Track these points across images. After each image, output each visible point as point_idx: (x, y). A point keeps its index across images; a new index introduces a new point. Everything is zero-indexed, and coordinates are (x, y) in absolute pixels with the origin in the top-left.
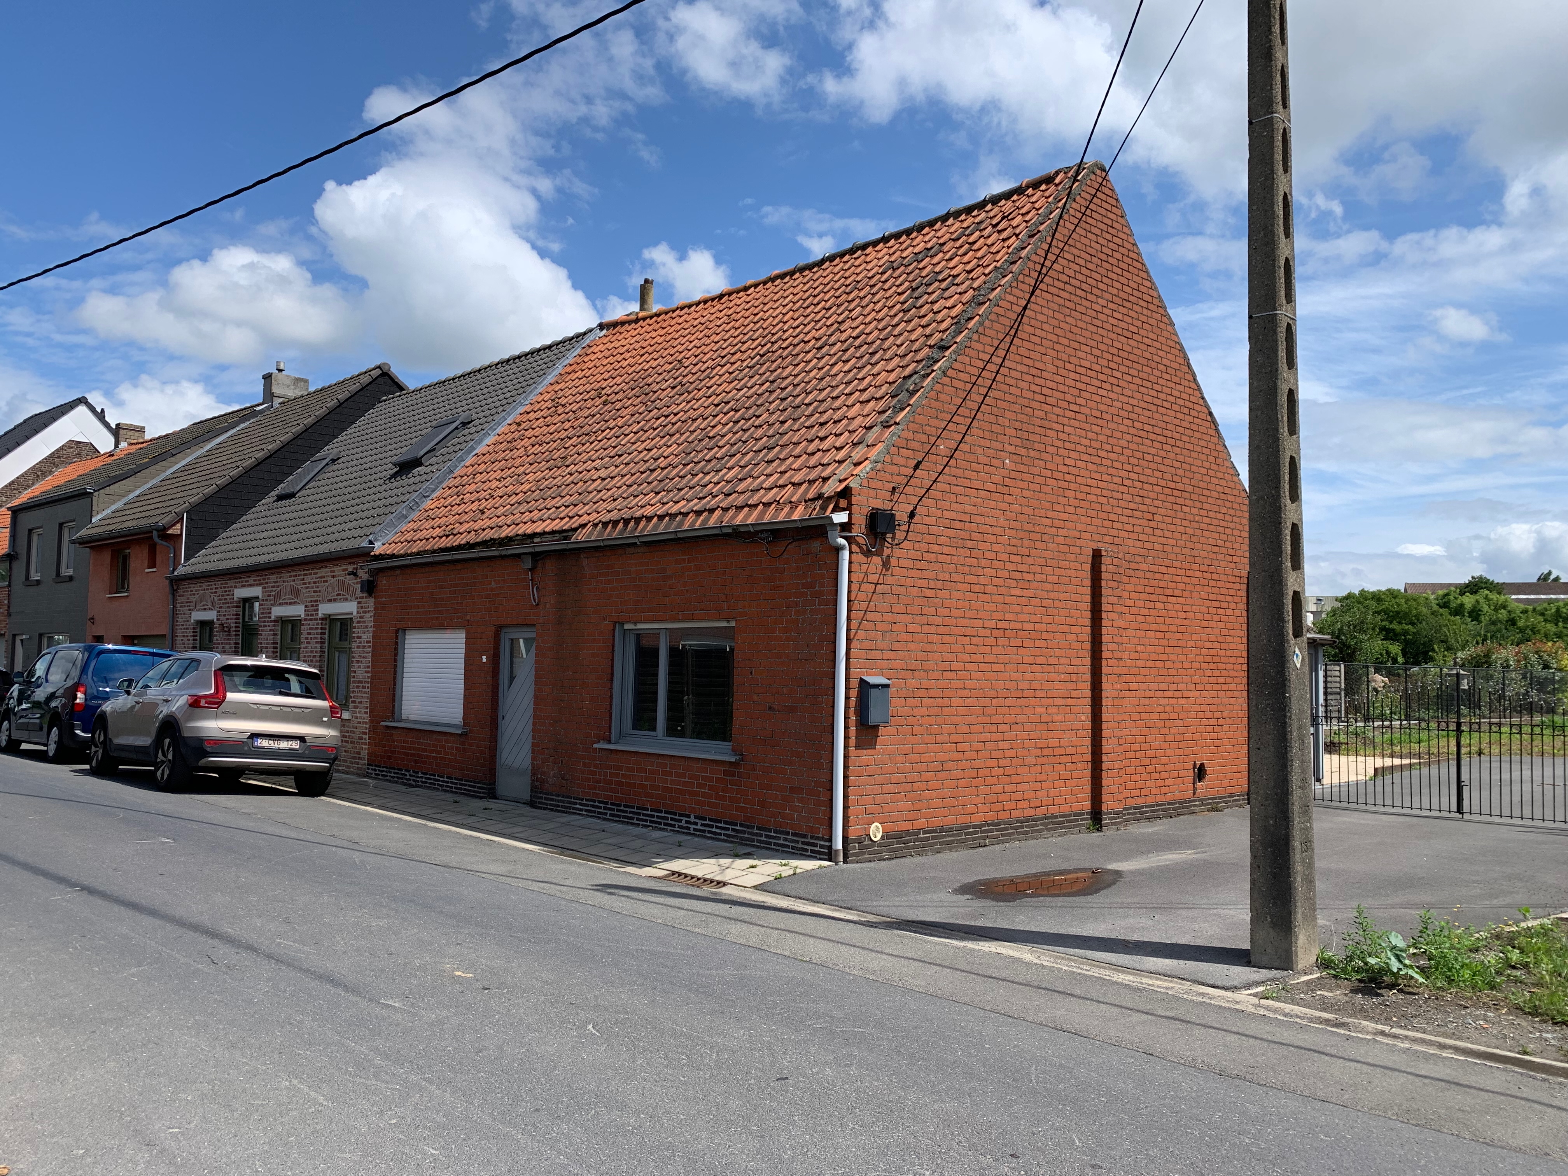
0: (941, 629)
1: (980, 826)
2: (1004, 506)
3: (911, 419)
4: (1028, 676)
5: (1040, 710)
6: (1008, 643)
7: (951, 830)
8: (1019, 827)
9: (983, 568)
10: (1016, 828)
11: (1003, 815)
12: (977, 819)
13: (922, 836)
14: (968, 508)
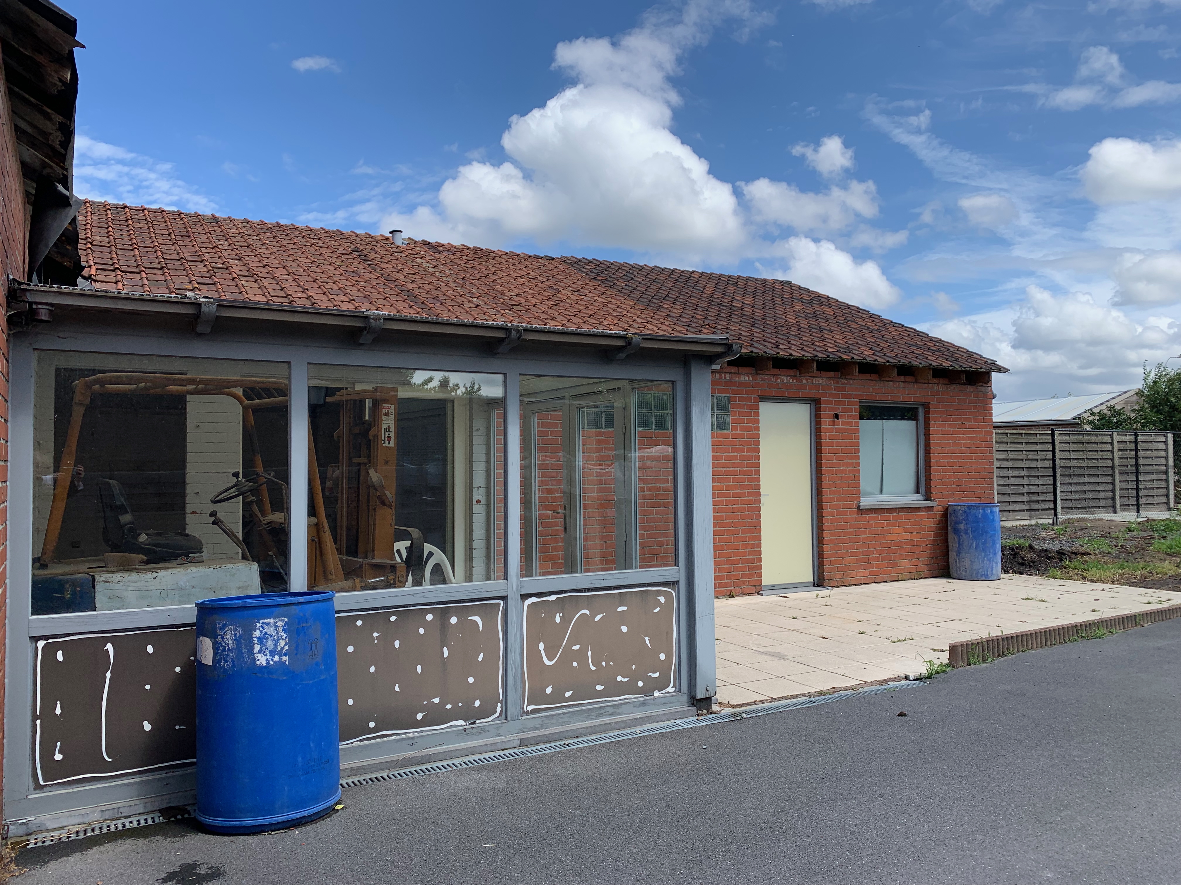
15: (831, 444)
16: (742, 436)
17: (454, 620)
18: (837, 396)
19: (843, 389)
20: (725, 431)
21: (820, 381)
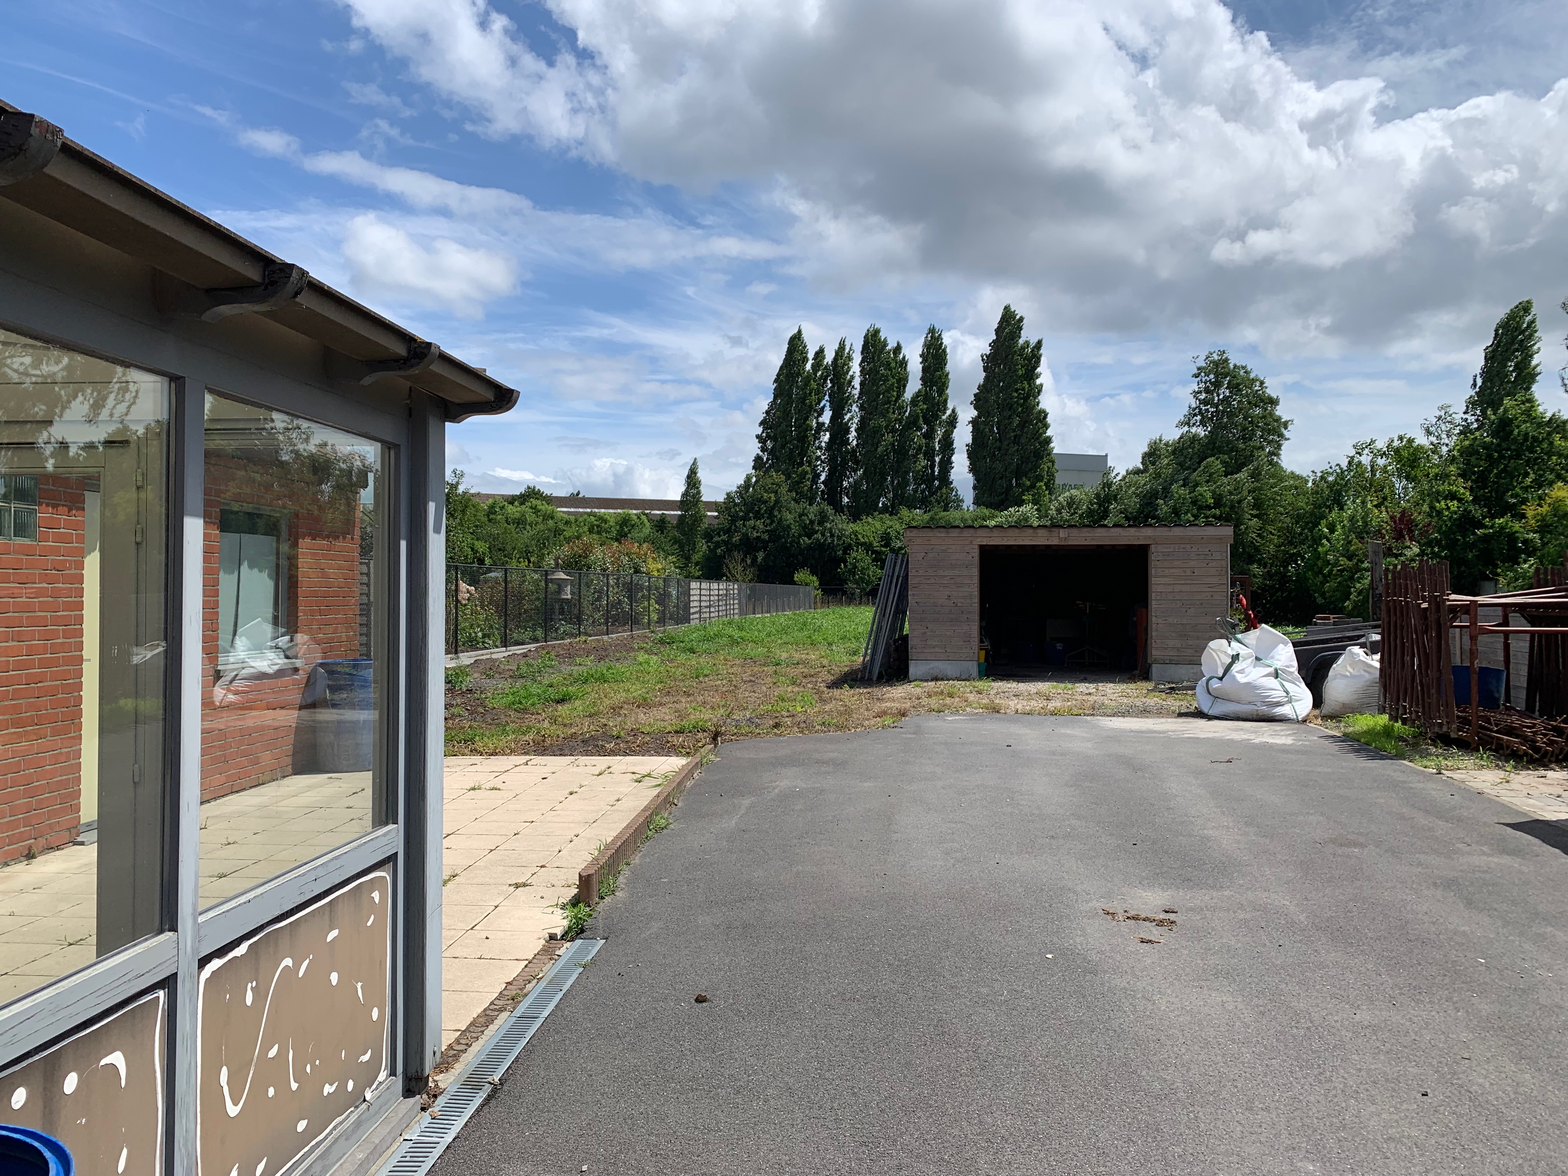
16: (56, 551)
17: (71, 1083)
20: (26, 541)
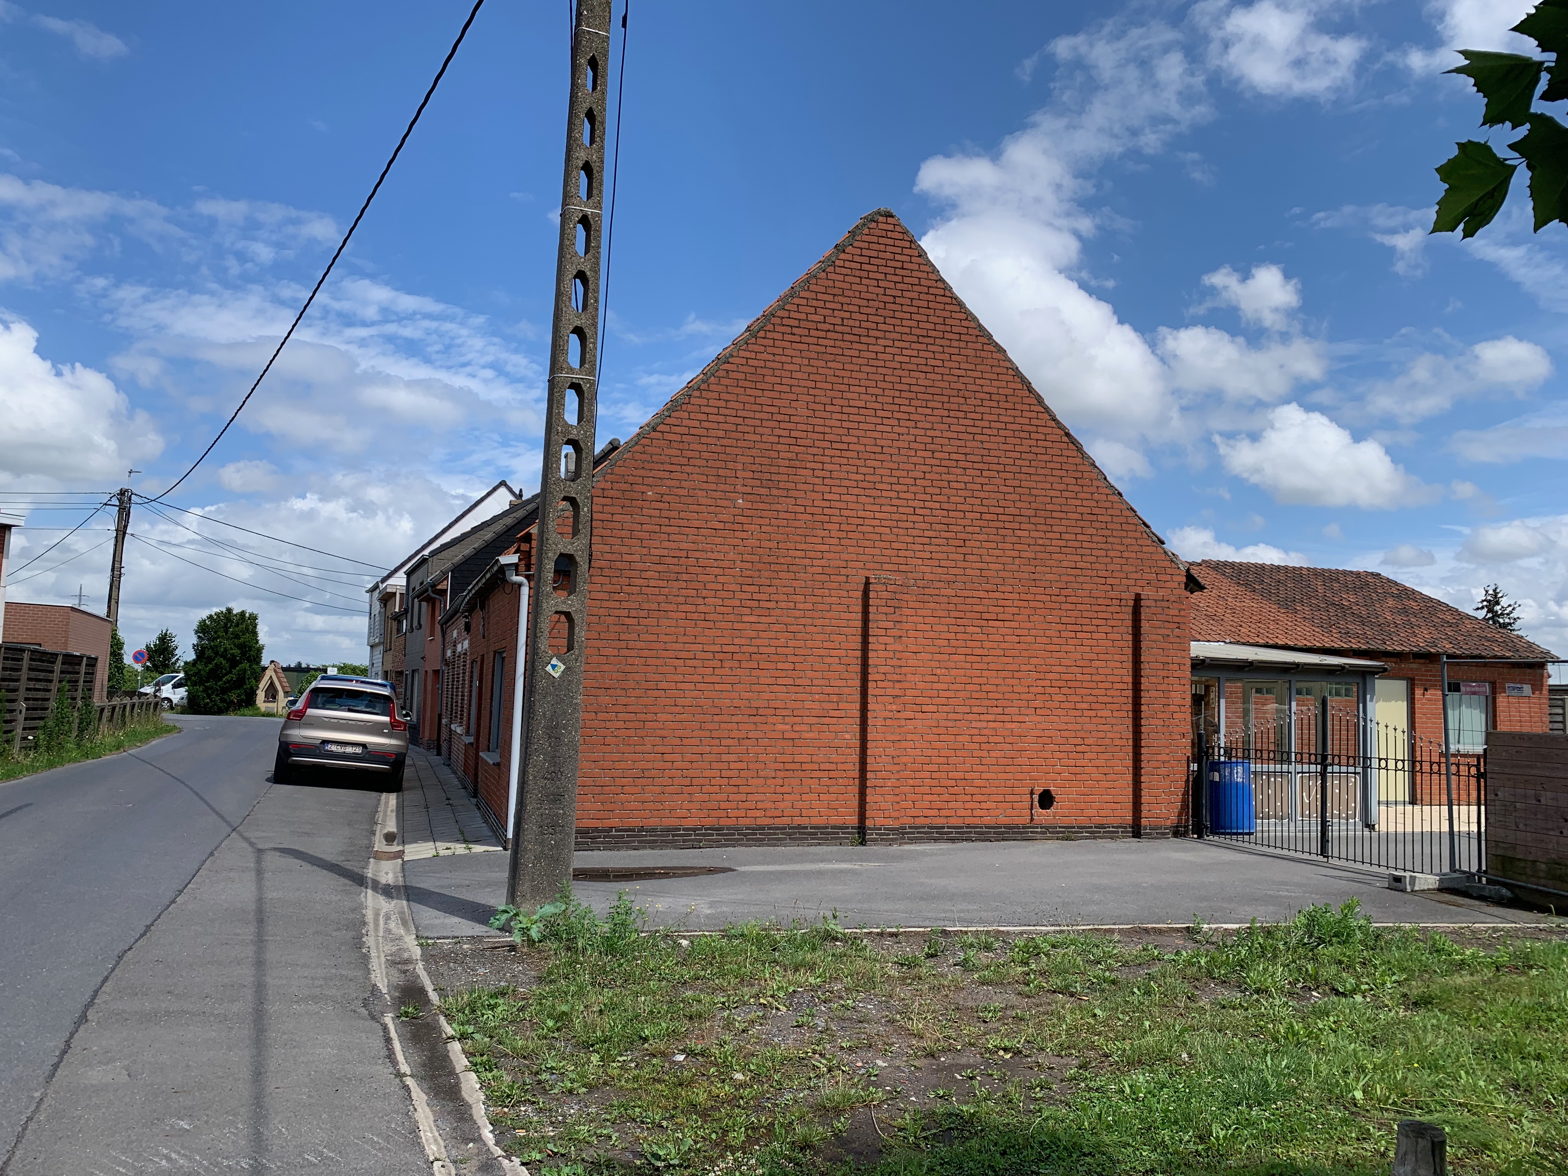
0: (646, 653)
1: (694, 830)
2: (736, 542)
3: (609, 471)
4: (766, 696)
5: (780, 727)
6: (737, 666)
7: (654, 830)
8: (749, 834)
9: (704, 598)
10: (745, 835)
11: (724, 822)
12: (690, 823)
13: (614, 833)
14: (684, 546)
15: (1422, 709)
18: (1426, 676)
19: (1431, 671)
21: (1414, 666)
